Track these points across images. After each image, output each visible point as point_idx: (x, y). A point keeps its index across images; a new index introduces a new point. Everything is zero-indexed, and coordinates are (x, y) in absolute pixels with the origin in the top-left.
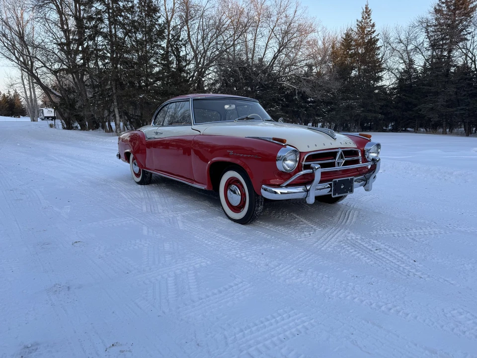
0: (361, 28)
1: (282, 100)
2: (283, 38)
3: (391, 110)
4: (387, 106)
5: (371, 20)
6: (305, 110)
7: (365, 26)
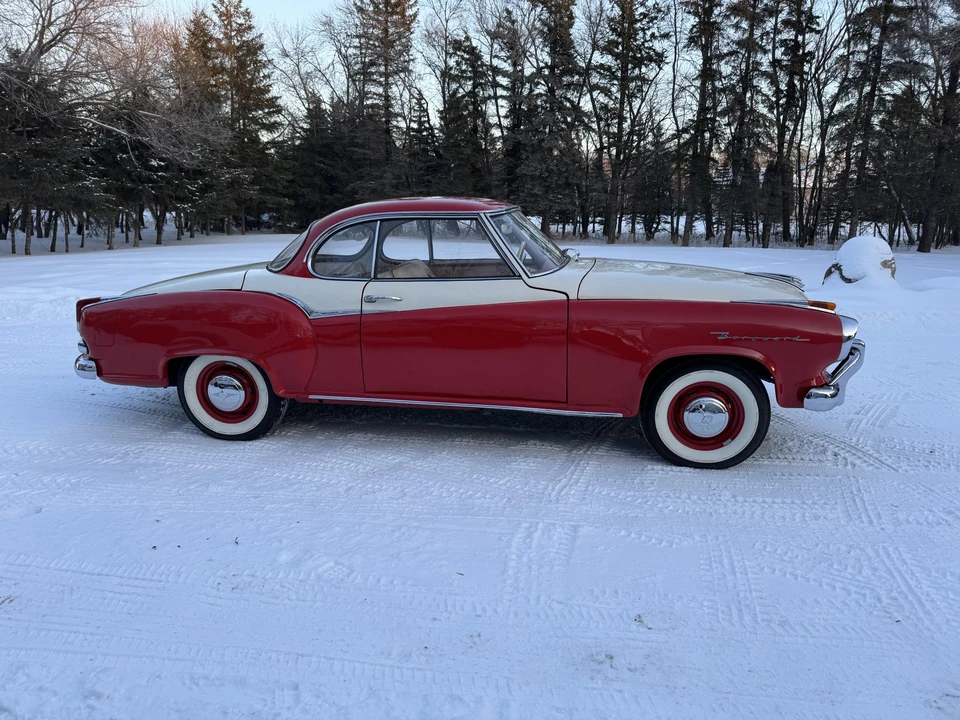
0: (223, 14)
6: (152, 188)
7: (230, 13)
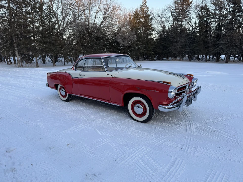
0: (142, 9)
1: (107, 45)
2: (105, 13)
3: (157, 50)
4: (155, 48)
5: (146, 5)
6: (119, 51)
7: (144, 8)
